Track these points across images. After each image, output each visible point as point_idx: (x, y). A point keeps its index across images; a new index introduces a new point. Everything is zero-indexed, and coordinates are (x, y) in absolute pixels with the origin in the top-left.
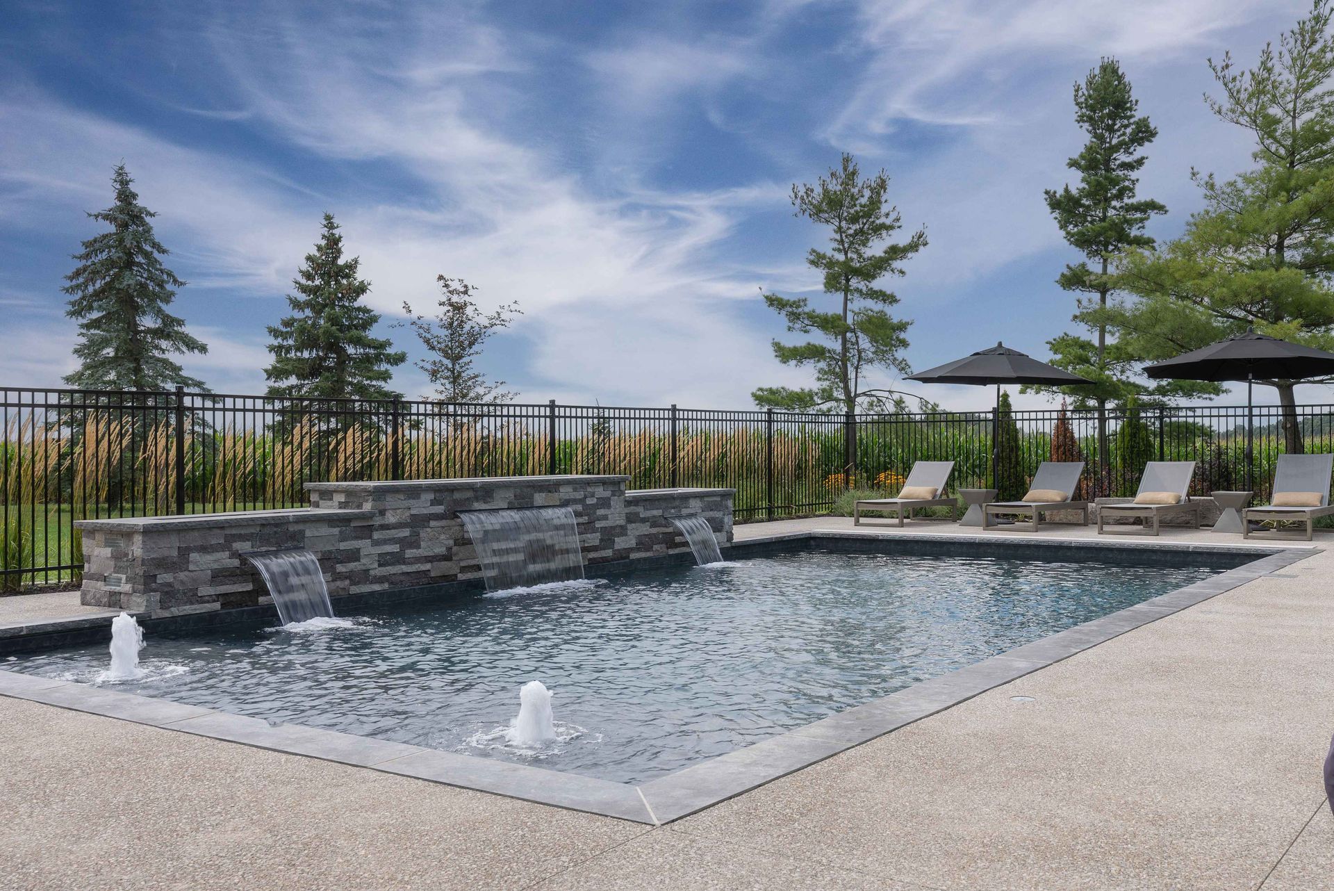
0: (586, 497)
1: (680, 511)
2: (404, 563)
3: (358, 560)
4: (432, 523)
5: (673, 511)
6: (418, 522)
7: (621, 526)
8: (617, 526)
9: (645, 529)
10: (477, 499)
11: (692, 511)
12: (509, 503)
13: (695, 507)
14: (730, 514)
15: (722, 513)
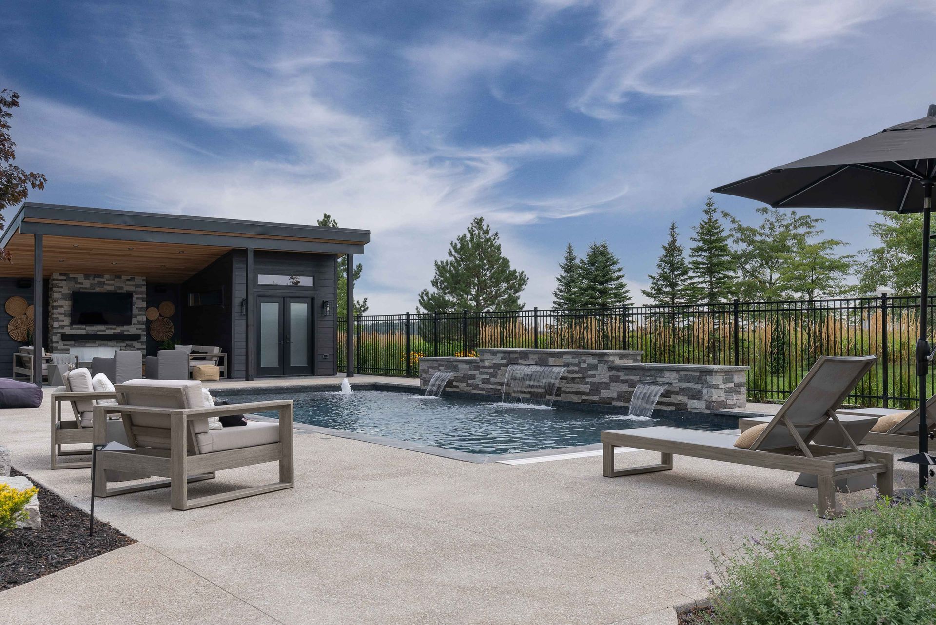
0: (580, 363)
1: (656, 379)
2: (490, 384)
3: (475, 380)
4: (502, 368)
5: (648, 378)
6: (497, 366)
7: (606, 383)
8: (602, 383)
9: (625, 387)
10: (521, 358)
11: (667, 381)
12: (536, 362)
13: (670, 378)
14: (711, 387)
15: (700, 385)
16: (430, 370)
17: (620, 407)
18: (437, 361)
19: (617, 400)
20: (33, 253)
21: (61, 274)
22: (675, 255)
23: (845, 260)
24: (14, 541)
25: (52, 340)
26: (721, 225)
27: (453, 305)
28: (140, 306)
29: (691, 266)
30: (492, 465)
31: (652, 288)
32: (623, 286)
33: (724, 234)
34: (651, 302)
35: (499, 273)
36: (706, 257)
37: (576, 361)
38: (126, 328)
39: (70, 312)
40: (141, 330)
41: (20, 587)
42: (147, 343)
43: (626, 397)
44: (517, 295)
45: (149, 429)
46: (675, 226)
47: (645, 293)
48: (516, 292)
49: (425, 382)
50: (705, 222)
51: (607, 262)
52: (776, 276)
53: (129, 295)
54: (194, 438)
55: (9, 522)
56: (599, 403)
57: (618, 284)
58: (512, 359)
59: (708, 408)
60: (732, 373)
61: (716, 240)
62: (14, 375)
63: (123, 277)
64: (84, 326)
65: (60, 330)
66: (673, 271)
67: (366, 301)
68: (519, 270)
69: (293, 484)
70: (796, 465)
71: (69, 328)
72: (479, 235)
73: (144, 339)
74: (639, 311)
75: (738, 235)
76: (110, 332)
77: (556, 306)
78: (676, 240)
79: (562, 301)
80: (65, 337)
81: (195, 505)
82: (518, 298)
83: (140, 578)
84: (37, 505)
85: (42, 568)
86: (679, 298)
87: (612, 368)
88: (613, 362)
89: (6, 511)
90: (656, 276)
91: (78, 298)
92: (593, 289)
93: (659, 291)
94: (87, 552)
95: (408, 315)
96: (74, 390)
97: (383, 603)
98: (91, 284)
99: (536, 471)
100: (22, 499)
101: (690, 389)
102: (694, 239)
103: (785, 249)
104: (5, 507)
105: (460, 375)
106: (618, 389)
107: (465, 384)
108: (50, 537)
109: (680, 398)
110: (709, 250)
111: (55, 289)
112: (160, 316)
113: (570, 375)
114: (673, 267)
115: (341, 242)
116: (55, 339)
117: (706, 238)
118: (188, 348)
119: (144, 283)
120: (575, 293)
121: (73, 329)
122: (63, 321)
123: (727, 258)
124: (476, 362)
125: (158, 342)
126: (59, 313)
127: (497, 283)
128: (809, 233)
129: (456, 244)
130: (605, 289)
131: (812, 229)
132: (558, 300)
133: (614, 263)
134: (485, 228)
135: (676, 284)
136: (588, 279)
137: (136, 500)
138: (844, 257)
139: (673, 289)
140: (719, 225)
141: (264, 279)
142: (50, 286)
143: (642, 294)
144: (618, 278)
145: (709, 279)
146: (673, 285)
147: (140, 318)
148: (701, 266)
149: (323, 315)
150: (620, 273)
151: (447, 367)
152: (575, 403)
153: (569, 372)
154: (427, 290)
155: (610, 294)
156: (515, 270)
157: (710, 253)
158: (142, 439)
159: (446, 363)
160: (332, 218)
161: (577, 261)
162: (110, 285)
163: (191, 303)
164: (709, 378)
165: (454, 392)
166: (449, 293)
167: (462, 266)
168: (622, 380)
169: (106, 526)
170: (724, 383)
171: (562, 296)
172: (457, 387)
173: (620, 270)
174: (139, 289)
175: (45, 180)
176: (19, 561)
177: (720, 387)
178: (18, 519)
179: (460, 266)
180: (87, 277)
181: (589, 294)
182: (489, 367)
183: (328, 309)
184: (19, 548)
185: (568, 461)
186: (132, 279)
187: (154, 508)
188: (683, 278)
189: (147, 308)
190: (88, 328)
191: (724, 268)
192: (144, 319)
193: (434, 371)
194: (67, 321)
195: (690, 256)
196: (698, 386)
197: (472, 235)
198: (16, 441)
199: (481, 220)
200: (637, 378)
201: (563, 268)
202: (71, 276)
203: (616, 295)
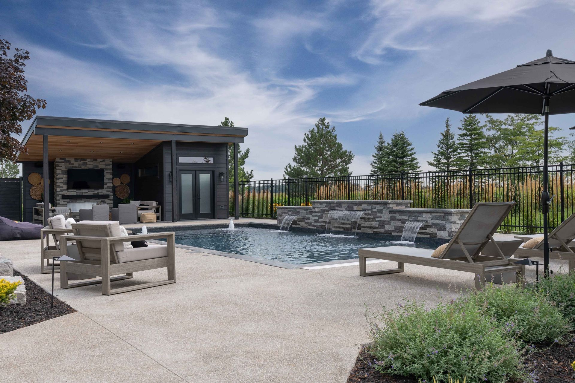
0: (372, 209)
1: (418, 218)
4: (326, 212)
5: (413, 218)
6: (323, 211)
7: (388, 221)
8: (386, 221)
9: (399, 224)
10: (337, 206)
11: (424, 219)
12: (346, 208)
13: (426, 217)
14: (451, 223)
15: (445, 222)
16: (283, 214)
17: (397, 236)
18: (287, 209)
19: (395, 231)
20: (42, 146)
21: (61, 159)
22: (449, 139)
23: (560, 140)
24: (8, 310)
25: (56, 199)
26: (478, 119)
27: (307, 173)
28: (109, 177)
29: (458, 146)
30: (298, 270)
31: (435, 160)
32: (414, 159)
33: (480, 125)
34: (434, 169)
35: (335, 153)
36: (468, 140)
37: (370, 208)
38: (100, 191)
39: (67, 182)
40: (109, 192)
41: (7, 333)
42: (113, 200)
43: (400, 229)
44: (348, 166)
45: (91, 250)
46: (449, 120)
47: (430, 163)
48: (346, 165)
49: (280, 222)
50: (467, 117)
51: (404, 144)
52: (515, 151)
53: (101, 171)
54: (115, 254)
55: (5, 299)
56: (384, 234)
57: (411, 158)
58: (332, 207)
59: (449, 236)
60: (465, 214)
61: (474, 129)
62: (34, 220)
63: (98, 159)
64: (75, 190)
65: (61, 193)
66: (448, 149)
67: (252, 172)
68: (349, 151)
69: (175, 280)
70: (463, 267)
71: (66, 191)
72: (323, 129)
73: (111, 197)
74: (425, 175)
75: (489, 125)
76: (91, 193)
77: (372, 173)
78: (449, 129)
79: (376, 170)
80: (64, 197)
81: (116, 292)
82: (348, 168)
83: (72, 329)
84: (24, 292)
85: (21, 324)
86: (452, 167)
87: (391, 212)
88: (392, 208)
89: (3, 294)
90: (437, 152)
91: (71, 173)
92: (395, 162)
93: (439, 162)
94: (48, 316)
95: (272, 180)
96: (53, 227)
97: (199, 342)
98: (79, 164)
99: (321, 273)
100: (12, 287)
101: (438, 224)
102: (460, 129)
103: (521, 133)
104: (2, 291)
105: (301, 217)
106: (395, 225)
107: (304, 223)
108: (29, 308)
109: (432, 230)
110: (471, 135)
111: (57, 168)
112: (121, 183)
113: (366, 217)
114: (448, 147)
115: (230, 136)
116: (58, 198)
117: (468, 127)
118: (138, 203)
119: (111, 163)
120: (384, 165)
121: (69, 192)
122: (63, 187)
123: (483, 140)
124: (310, 209)
125: (121, 199)
126: (60, 183)
127: (334, 159)
128: (536, 123)
129: (308, 135)
130: (403, 161)
131: (539, 121)
132: (374, 169)
133: (409, 145)
134: (326, 124)
135: (450, 158)
136: (393, 156)
137: (84, 290)
138: (559, 138)
139: (448, 161)
140: (476, 119)
141: (183, 160)
142: (55, 166)
143: (428, 164)
144: (412, 154)
145: (470, 154)
146: (448, 158)
147: (109, 185)
148: (465, 146)
149: (220, 181)
150: (413, 151)
151: (293, 212)
152: (369, 234)
153: (366, 214)
154: (290, 164)
155: (407, 165)
156: (346, 151)
157: (471, 137)
158: (88, 255)
159: (292, 210)
160: (230, 120)
161: (386, 144)
162: (90, 165)
163: (140, 175)
164: (449, 217)
165: (298, 228)
166: (304, 166)
167: (312, 148)
168: (397, 219)
169: (64, 303)
170: (459, 220)
171: (376, 166)
172: (299, 224)
173: (412, 149)
174: (108, 167)
175: (46, 103)
176: (9, 321)
177: (457, 222)
178: (10, 298)
179: (311, 148)
180: (76, 160)
181: (393, 165)
182: (318, 212)
183: (223, 177)
184: (11, 314)
185: (343, 267)
186: (104, 161)
187: (92, 294)
188: (454, 154)
189: (113, 178)
190: (78, 191)
191: (480, 147)
192: (112, 185)
193: (285, 215)
194: (65, 187)
195: (458, 139)
196: (443, 222)
197: (318, 129)
198: (26, 258)
199: (324, 119)
200: (407, 217)
201: (377, 148)
202: (67, 159)
203: (411, 165)
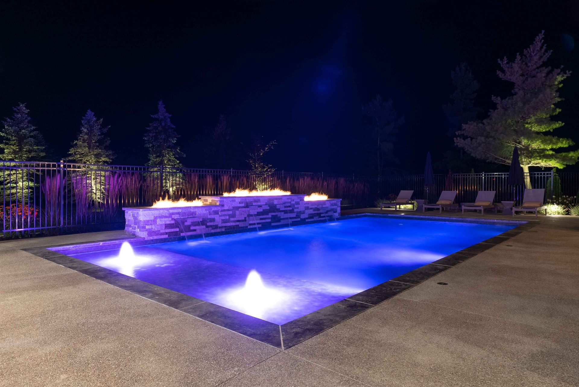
0: (291, 201)
2: (230, 222)
3: (214, 221)
4: (240, 209)
6: (235, 209)
7: (303, 211)
9: (311, 212)
11: (327, 206)
12: (266, 203)
15: (337, 206)
105: (198, 220)
124: (216, 207)
151: (183, 214)
159: (180, 211)
168: (311, 208)
182: (228, 210)
